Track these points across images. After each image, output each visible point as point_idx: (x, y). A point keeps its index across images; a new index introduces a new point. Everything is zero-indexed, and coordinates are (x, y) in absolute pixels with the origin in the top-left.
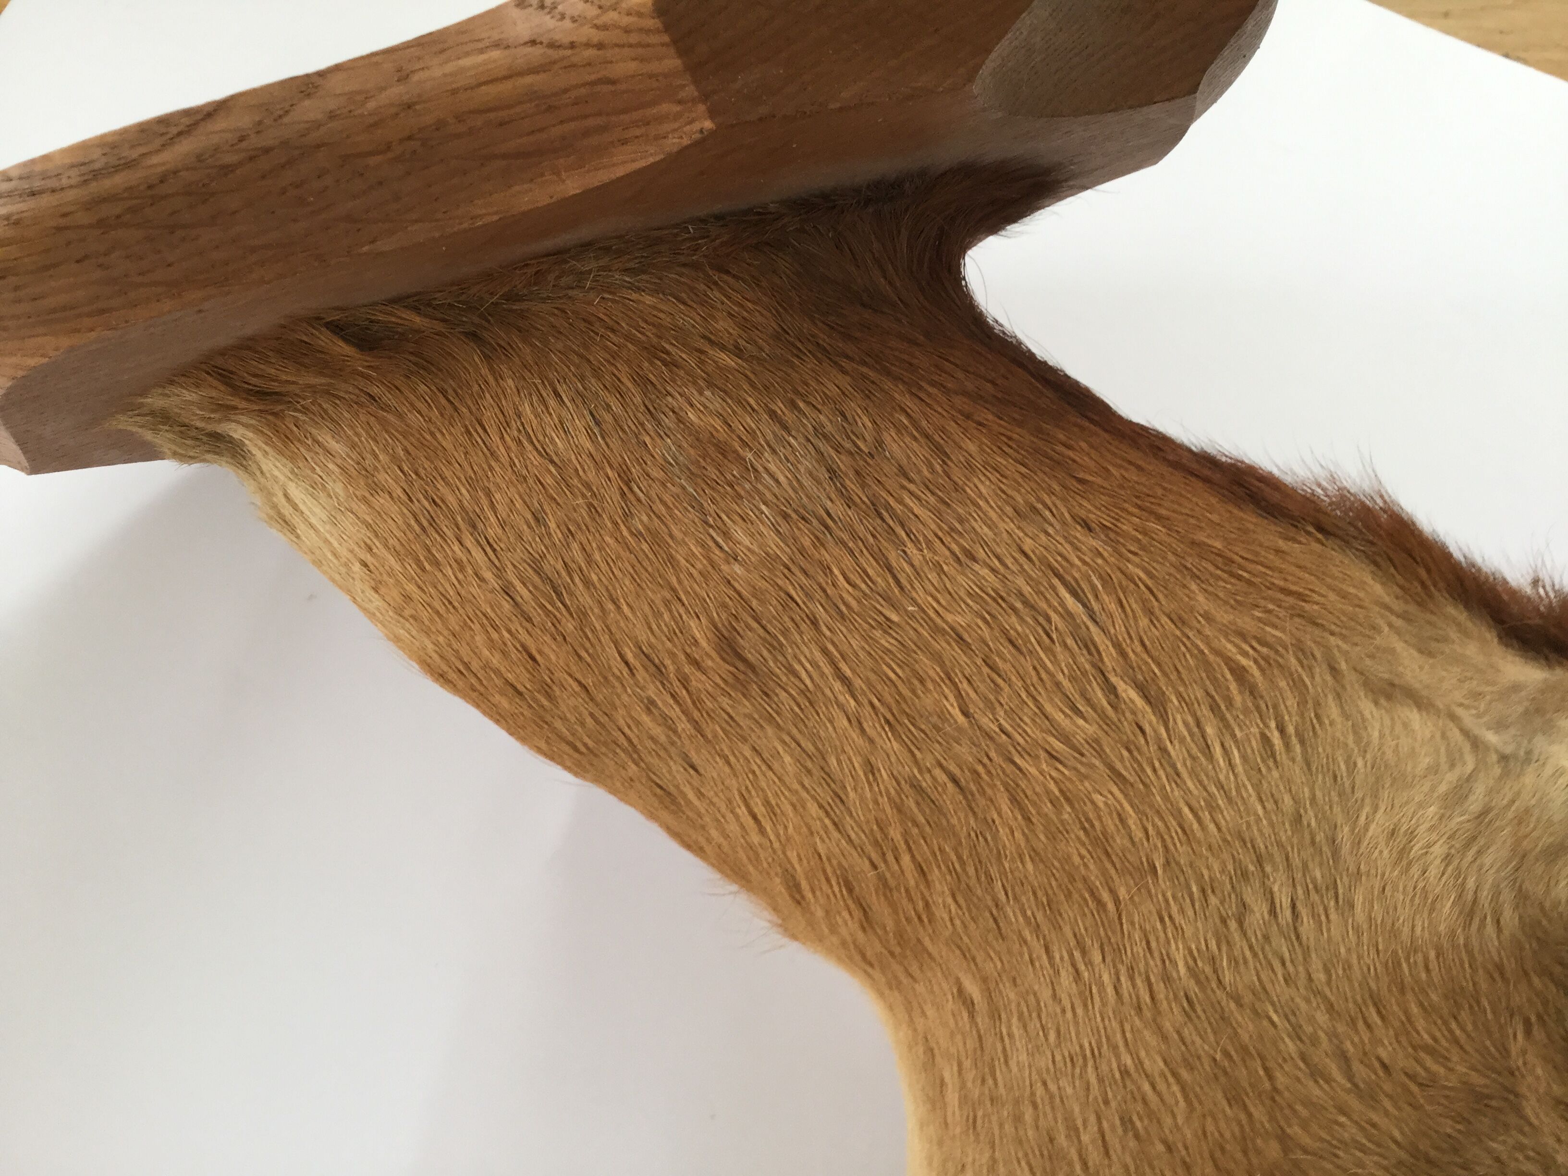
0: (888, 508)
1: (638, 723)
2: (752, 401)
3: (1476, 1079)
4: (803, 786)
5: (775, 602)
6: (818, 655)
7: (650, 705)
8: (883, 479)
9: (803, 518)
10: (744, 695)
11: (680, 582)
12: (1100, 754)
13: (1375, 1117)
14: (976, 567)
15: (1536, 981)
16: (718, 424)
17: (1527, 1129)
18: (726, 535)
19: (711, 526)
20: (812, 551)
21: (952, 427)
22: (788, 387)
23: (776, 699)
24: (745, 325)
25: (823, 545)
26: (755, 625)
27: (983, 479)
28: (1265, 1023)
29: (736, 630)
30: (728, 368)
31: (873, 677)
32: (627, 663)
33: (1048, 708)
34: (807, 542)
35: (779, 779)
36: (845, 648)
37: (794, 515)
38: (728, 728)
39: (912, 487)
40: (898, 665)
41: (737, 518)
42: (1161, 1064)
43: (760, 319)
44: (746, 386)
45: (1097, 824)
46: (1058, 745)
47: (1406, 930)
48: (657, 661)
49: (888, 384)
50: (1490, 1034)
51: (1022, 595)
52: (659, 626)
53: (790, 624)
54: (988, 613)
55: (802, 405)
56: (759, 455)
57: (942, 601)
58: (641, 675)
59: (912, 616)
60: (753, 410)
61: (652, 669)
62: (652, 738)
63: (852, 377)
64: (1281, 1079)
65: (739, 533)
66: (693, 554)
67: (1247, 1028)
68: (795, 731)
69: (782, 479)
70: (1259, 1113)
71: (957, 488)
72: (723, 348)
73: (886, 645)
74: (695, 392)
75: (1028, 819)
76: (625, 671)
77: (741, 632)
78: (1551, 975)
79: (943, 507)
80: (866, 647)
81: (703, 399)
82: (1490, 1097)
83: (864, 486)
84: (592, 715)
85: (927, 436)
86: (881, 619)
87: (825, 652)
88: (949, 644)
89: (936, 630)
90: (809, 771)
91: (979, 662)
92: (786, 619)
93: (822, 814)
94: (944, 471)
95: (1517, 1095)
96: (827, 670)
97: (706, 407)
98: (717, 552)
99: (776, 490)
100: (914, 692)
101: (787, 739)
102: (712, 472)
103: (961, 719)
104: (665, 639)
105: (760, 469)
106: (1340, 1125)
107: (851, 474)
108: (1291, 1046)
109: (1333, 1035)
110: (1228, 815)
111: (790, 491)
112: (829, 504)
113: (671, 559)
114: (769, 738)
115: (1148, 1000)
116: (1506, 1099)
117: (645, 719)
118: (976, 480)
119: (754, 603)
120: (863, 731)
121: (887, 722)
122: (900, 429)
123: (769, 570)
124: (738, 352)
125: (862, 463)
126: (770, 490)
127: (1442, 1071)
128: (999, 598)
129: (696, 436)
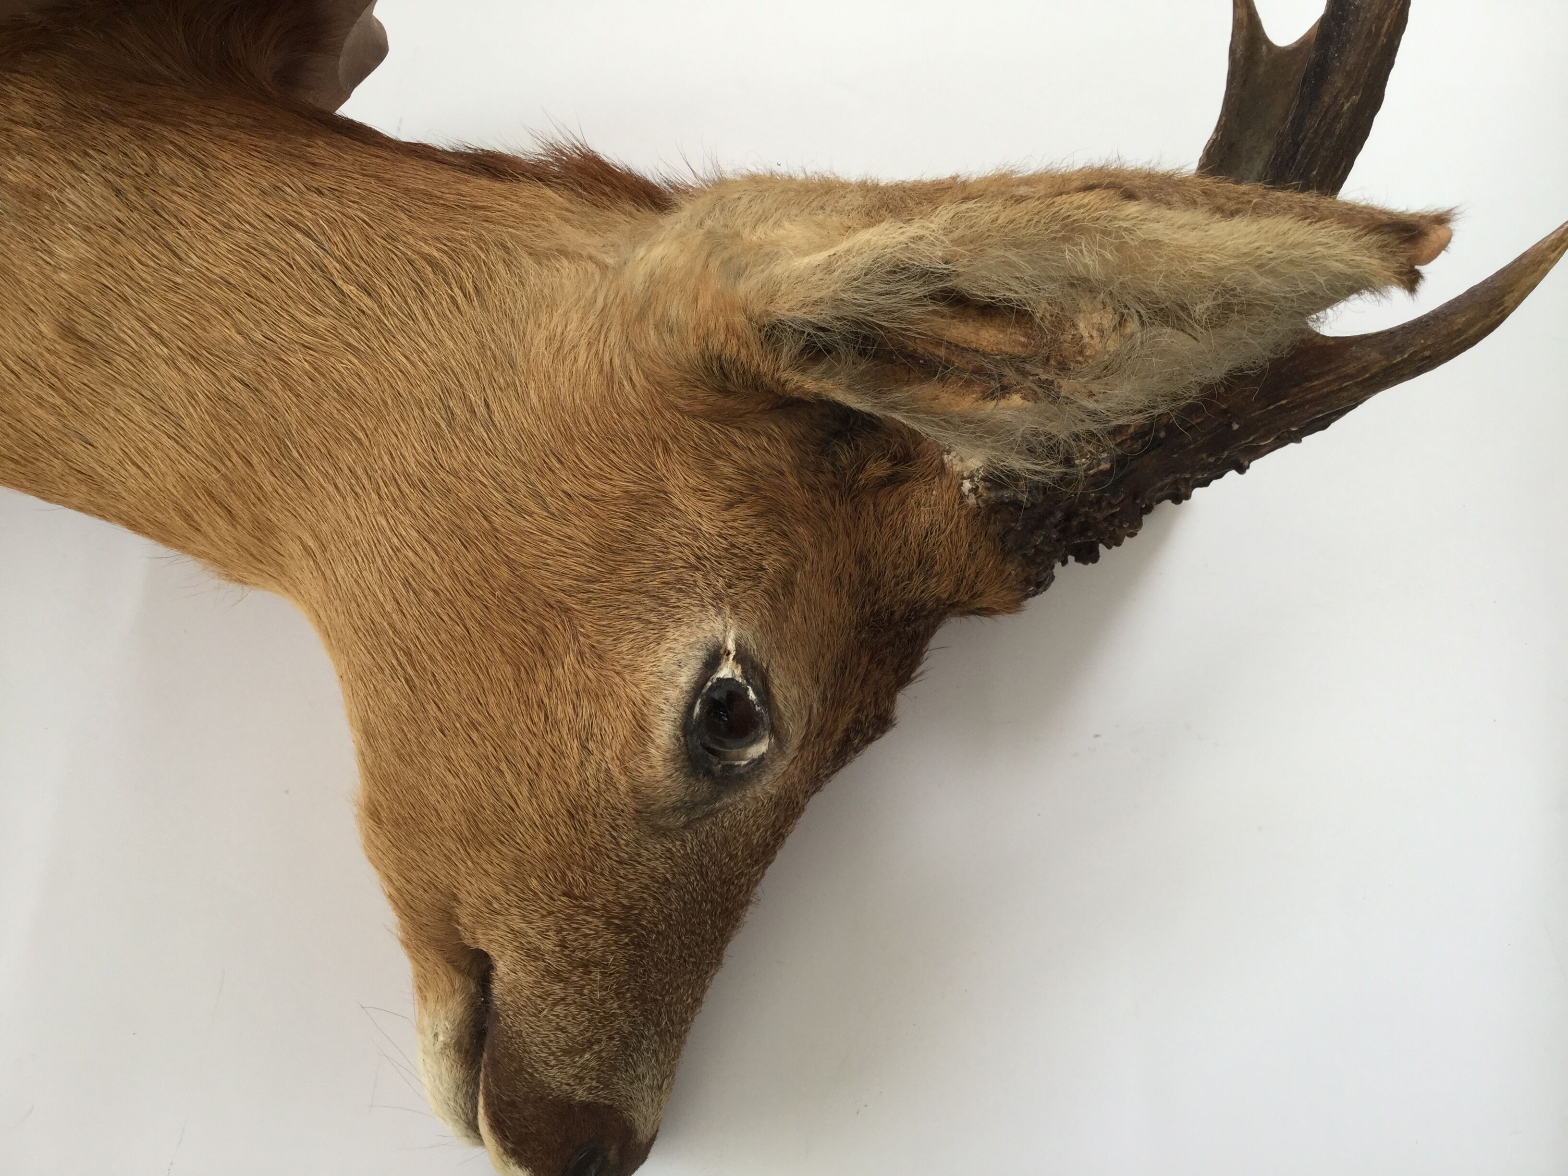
0: (163, 207)
1: (39, 419)
2: (53, 158)
3: (633, 487)
4: (155, 426)
5: (95, 292)
6: (135, 323)
7: (40, 401)
8: (157, 188)
9: (101, 227)
10: (90, 366)
11: (27, 296)
12: (338, 336)
13: (569, 531)
14: (233, 233)
15: (668, 415)
16: (30, 178)
17: (678, 513)
18: (51, 253)
19: (37, 250)
20: (112, 249)
21: (211, 146)
22: (79, 142)
23: (115, 364)
24: (40, 106)
25: (119, 243)
26: (85, 313)
27: (236, 175)
28: (479, 486)
29: (73, 320)
30: (32, 138)
31: (174, 327)
32: (13, 372)
33: (298, 315)
34: (106, 243)
35: (139, 426)
36: (149, 311)
37: (94, 227)
38: (95, 399)
39: (179, 190)
40: (191, 314)
41: (54, 239)
42: (416, 534)
43: (49, 100)
44: (46, 147)
45: (343, 385)
46: (308, 338)
47: (569, 401)
48: (33, 364)
49: (158, 128)
50: (640, 457)
51: (268, 243)
52: (25, 336)
53: (109, 306)
54: (246, 261)
55: (91, 152)
56: (61, 191)
57: (211, 261)
58: (25, 377)
59: (191, 277)
60: (55, 163)
61: (31, 370)
62: (53, 429)
63: (131, 128)
64: (497, 521)
65: (59, 250)
66: (32, 274)
67: (466, 492)
68: (135, 385)
69: (81, 204)
70: (489, 550)
71: (216, 185)
72: (25, 125)
73: (179, 301)
74: (9, 159)
75: (298, 396)
76: (13, 377)
77: (78, 320)
78: (677, 408)
79: (205, 199)
80: (165, 306)
81: (15, 163)
82: (646, 497)
83: (143, 196)
84: (9, 425)
85: (193, 156)
86: (171, 284)
87: (138, 319)
88: (221, 289)
89: (211, 283)
90: (155, 413)
91: (243, 295)
92: (106, 302)
93: (172, 443)
94: (205, 175)
95: (665, 493)
96: (143, 332)
97: (19, 168)
98: (48, 267)
99: (79, 213)
100: (204, 330)
101: (132, 392)
102: (32, 212)
103: (239, 338)
104: (31, 343)
105: (65, 201)
106: (545, 542)
107: (133, 189)
108: (499, 497)
109: (528, 482)
110: (431, 355)
111: (89, 211)
112: (117, 213)
113: (19, 282)
114: (121, 397)
115: (398, 492)
116: (657, 497)
117: (39, 412)
118: (230, 177)
119: (82, 297)
120: (179, 369)
121: (193, 357)
122: (169, 155)
123: (85, 270)
124: (38, 126)
125: (140, 181)
126: (75, 214)
127: (607, 488)
128: (250, 248)
129: (17, 191)
